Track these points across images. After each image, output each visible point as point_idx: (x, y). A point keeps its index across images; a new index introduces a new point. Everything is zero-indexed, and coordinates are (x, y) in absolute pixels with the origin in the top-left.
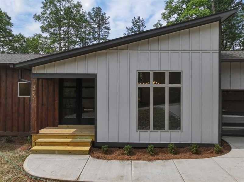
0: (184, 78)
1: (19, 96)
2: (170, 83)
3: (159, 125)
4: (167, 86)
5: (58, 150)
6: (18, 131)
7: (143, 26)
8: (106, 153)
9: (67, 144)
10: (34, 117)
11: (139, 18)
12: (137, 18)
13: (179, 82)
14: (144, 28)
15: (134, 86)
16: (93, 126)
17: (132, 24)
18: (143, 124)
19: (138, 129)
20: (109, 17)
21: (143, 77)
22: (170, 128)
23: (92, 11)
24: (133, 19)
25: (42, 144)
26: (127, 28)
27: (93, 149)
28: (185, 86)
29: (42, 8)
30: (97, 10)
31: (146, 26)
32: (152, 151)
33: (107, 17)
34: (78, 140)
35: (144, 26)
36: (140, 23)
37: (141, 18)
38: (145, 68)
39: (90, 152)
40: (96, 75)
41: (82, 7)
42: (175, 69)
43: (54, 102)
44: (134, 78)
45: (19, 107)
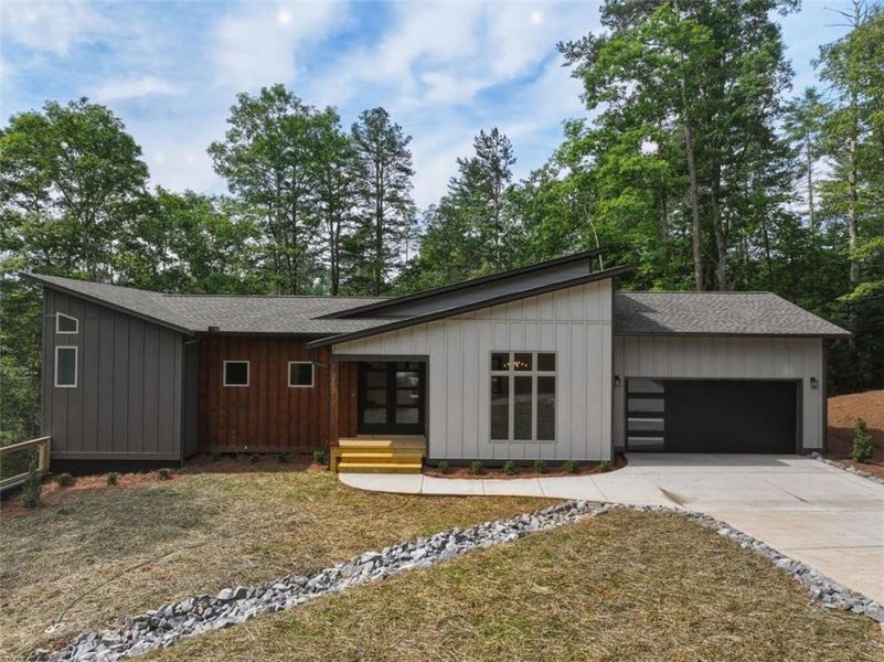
0: (561, 362)
1: (289, 385)
2: (539, 370)
3: (523, 433)
4: (535, 374)
5: (378, 468)
6: (289, 444)
7: (506, 156)
8: (444, 473)
9: (388, 460)
10: (334, 421)
11: (495, 132)
12: (488, 134)
13: (552, 368)
14: (511, 163)
15: (485, 375)
16: (421, 437)
17: (474, 151)
18: (498, 432)
19: (492, 438)
20: (410, 138)
21: (499, 360)
22: (539, 438)
23: (362, 119)
24: (479, 135)
25: (349, 460)
26: (459, 161)
27: (426, 468)
28: (561, 374)
29: (229, 121)
30: (376, 115)
31: (515, 160)
32: (510, 468)
33: (405, 137)
34: (400, 455)
35: (511, 159)
36: (500, 148)
37: (501, 133)
38: (501, 348)
39: (422, 471)
40: (427, 357)
41: (338, 120)
42: (547, 348)
43: (350, 395)
44: (486, 361)
45: (289, 404)
